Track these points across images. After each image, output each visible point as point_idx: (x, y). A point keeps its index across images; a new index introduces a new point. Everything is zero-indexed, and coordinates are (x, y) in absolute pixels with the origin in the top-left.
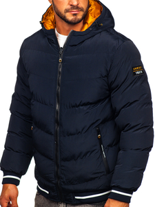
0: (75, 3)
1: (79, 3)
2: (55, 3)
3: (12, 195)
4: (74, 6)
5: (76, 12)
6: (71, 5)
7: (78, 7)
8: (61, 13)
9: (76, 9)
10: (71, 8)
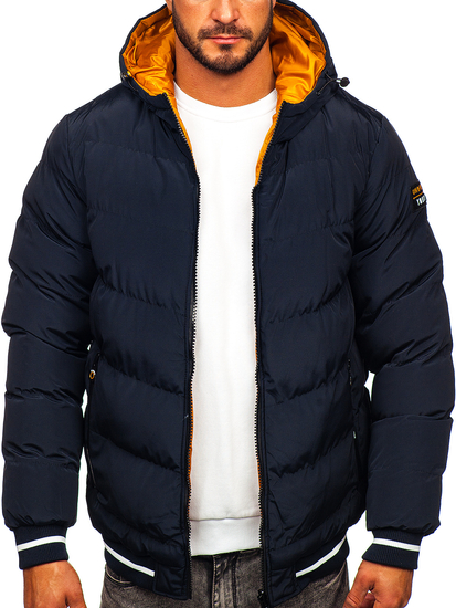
0: (226, 16)
1: (240, 15)
2: (178, 9)
3: (72, 590)
4: (224, 25)
5: (229, 41)
6: (216, 21)
7: (235, 28)
8: (190, 39)
9: (229, 32)
10: (217, 28)
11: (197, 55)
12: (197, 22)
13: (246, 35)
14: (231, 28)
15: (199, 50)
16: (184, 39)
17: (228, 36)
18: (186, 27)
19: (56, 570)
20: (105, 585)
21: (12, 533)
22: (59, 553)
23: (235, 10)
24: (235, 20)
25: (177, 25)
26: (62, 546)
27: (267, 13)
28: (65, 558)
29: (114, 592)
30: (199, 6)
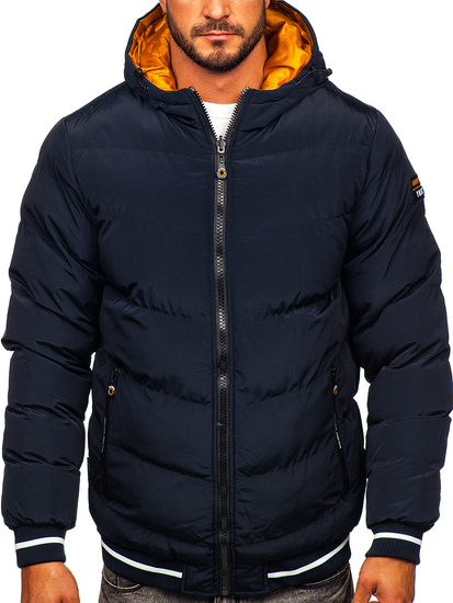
1: (231, 12)
2: (171, 9)
3: (68, 594)
4: (216, 21)
5: (222, 37)
6: (208, 17)
7: (226, 24)
8: (183, 38)
9: (220, 29)
10: (208, 25)
11: (191, 53)
12: (189, 21)
13: (238, 31)
14: (222, 23)
15: (192, 48)
16: (178, 38)
17: (220, 32)
18: (179, 26)
19: (53, 573)
20: (102, 589)
21: (12, 533)
22: (57, 554)
23: (226, 6)
24: (227, 17)
25: (171, 24)
26: (60, 547)
27: (259, 11)
28: (63, 559)
29: (111, 597)
30: (191, 4)
